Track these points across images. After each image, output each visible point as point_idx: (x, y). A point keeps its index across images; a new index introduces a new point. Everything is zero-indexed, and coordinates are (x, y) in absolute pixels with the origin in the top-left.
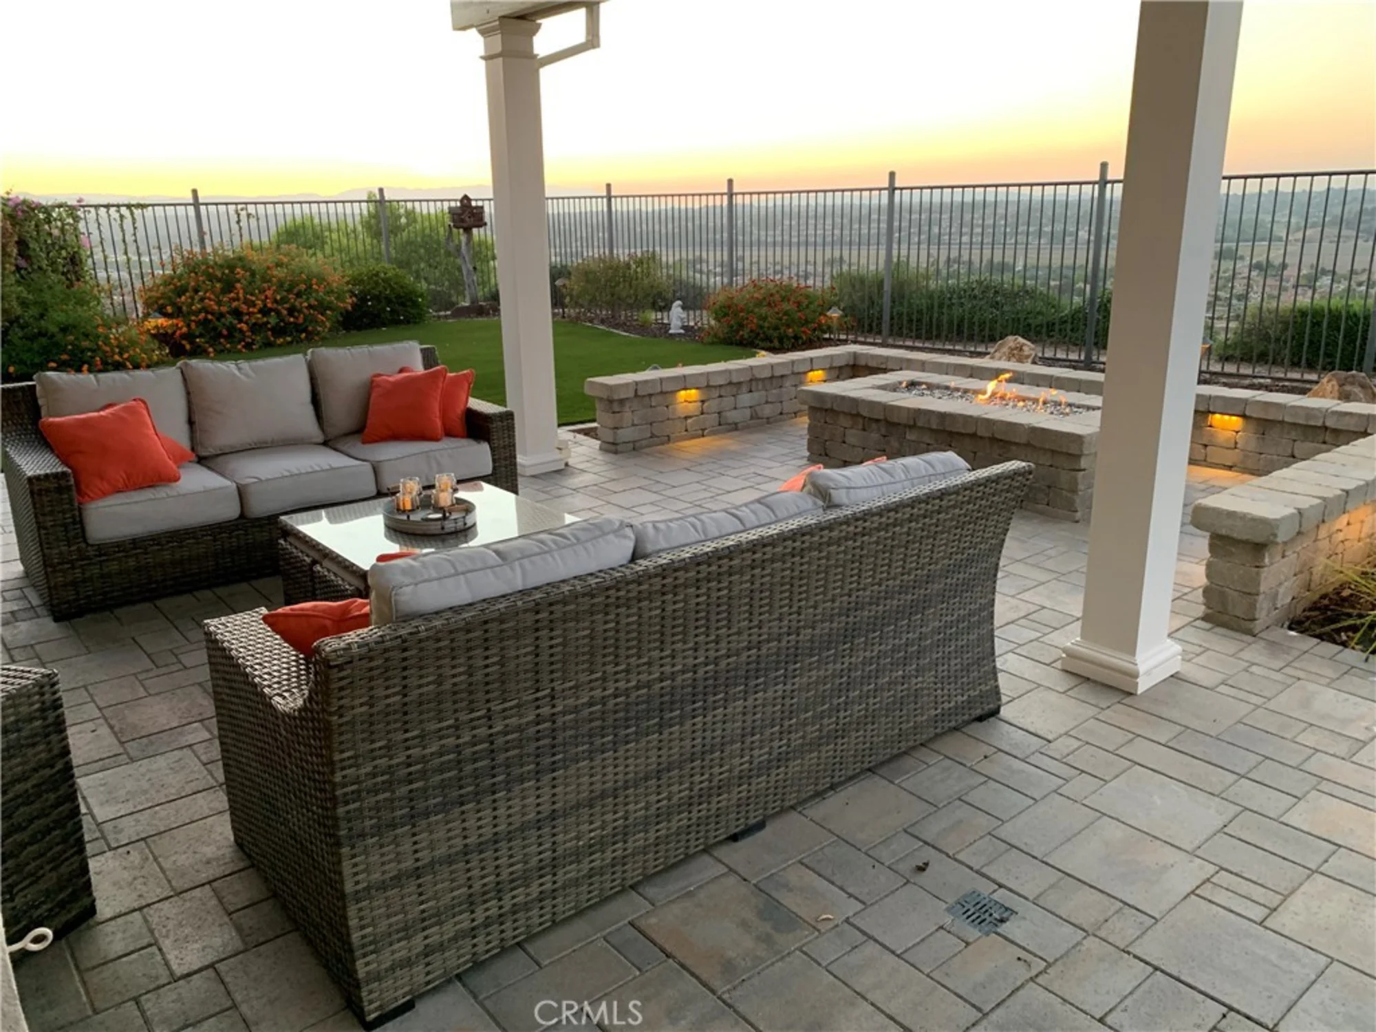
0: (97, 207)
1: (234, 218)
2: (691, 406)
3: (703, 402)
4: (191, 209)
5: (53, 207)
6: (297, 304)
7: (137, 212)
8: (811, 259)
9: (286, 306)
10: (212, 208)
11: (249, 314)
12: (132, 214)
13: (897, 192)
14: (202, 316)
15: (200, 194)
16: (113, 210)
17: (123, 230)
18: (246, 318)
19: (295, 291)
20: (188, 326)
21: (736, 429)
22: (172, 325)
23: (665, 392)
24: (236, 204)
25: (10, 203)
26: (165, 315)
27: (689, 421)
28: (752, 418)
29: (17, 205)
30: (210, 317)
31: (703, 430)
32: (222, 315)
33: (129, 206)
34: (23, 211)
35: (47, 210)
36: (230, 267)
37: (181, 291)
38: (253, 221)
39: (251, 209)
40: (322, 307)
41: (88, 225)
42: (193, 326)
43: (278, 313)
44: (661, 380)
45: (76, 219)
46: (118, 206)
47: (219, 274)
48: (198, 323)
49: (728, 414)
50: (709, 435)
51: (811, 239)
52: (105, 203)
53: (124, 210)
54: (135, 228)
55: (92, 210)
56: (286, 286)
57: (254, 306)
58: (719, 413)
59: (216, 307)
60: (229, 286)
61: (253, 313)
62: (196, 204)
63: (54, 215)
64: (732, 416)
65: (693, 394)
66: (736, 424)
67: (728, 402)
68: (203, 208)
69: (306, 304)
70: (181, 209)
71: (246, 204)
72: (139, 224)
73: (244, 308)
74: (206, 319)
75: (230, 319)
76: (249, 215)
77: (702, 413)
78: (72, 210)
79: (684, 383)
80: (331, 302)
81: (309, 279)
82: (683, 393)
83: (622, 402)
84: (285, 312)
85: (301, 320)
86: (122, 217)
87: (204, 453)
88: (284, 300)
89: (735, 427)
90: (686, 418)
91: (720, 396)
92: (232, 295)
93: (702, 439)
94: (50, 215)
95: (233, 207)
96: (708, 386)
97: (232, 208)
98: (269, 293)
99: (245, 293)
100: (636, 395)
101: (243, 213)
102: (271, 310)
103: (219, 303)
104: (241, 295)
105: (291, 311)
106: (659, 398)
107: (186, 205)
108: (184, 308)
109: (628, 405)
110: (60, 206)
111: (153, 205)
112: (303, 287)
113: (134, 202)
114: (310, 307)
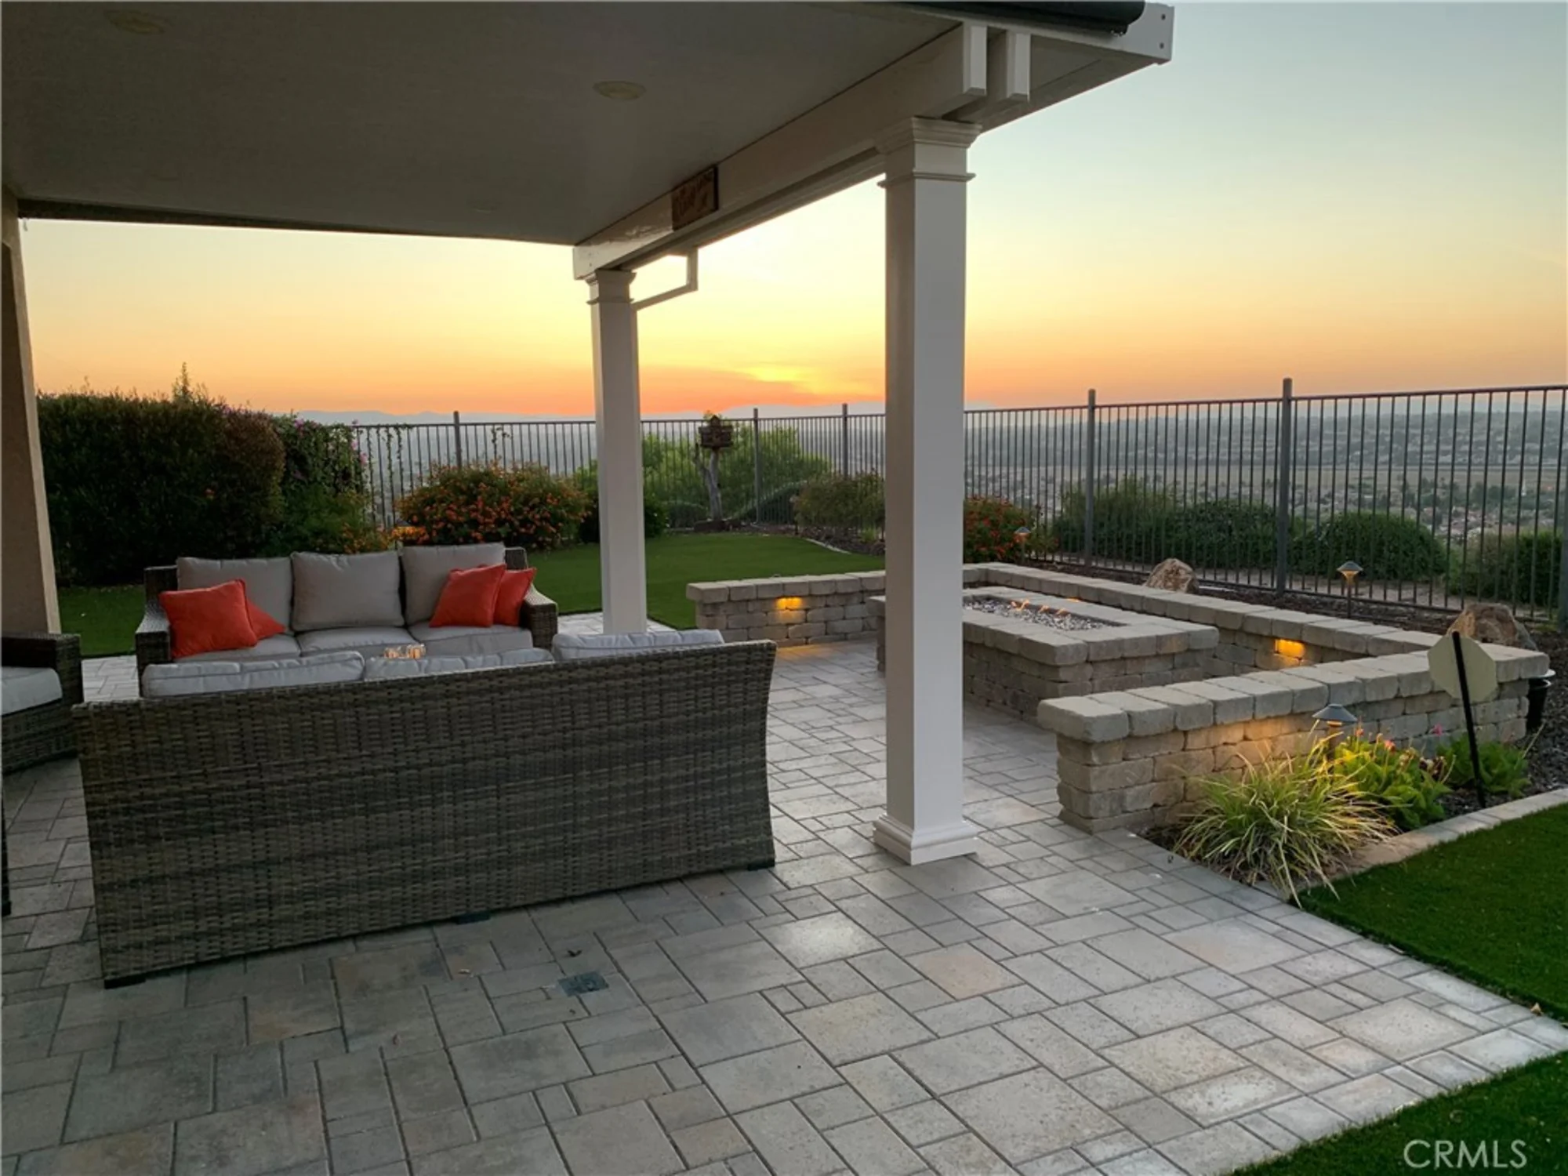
0: (369, 428)
1: (490, 437)
2: (793, 614)
3: (807, 610)
4: (452, 429)
5: (332, 428)
6: (530, 516)
7: (404, 433)
8: (1246, 479)
9: (520, 517)
10: (471, 429)
11: (485, 524)
12: (398, 433)
13: (1097, 411)
14: (441, 525)
15: (461, 416)
16: (382, 430)
17: (389, 448)
18: (481, 527)
19: (531, 504)
20: (430, 534)
21: (846, 639)
22: (418, 533)
23: (765, 600)
24: (494, 424)
25: (295, 425)
26: (413, 524)
27: (791, 628)
28: (864, 629)
29: (300, 426)
30: (449, 526)
31: (807, 638)
32: (461, 524)
33: (396, 427)
34: (304, 432)
35: (325, 430)
36: (477, 478)
37: (430, 502)
38: (507, 440)
39: (507, 429)
40: (555, 519)
41: (360, 441)
42: (434, 534)
43: (512, 524)
44: (757, 587)
45: (349, 438)
46: (387, 427)
47: (464, 487)
48: (438, 532)
49: (836, 624)
50: (812, 643)
51: (1247, 457)
52: (376, 424)
53: (392, 431)
54: (400, 446)
55: (365, 430)
56: (522, 499)
57: (490, 517)
58: (826, 622)
59: (455, 518)
60: (472, 498)
61: (489, 523)
62: (457, 425)
63: (331, 435)
64: (840, 626)
65: (796, 602)
66: (846, 634)
67: (835, 612)
68: (462, 429)
69: (538, 516)
70: (442, 429)
71: (503, 424)
72: (404, 443)
73: (481, 518)
74: (445, 527)
75: (466, 528)
76: (504, 435)
77: (806, 621)
78: (347, 431)
79: (785, 591)
80: (562, 515)
81: (546, 492)
82: (783, 600)
83: (715, 605)
84: (517, 523)
85: (532, 531)
86: (390, 436)
87: (298, 628)
88: (519, 512)
89: (844, 637)
90: (788, 625)
91: (827, 606)
92: (473, 506)
93: (804, 647)
94: (327, 435)
95: (491, 427)
96: (811, 595)
97: (489, 428)
98: (505, 505)
99: (485, 504)
100: (729, 600)
101: (499, 433)
102: (505, 520)
103: (459, 514)
104: (480, 506)
105: (525, 523)
106: (758, 605)
107: (446, 425)
108: (428, 518)
109: (722, 608)
110: (337, 427)
111: (418, 426)
112: (537, 500)
113: (401, 423)
114: (541, 519)
